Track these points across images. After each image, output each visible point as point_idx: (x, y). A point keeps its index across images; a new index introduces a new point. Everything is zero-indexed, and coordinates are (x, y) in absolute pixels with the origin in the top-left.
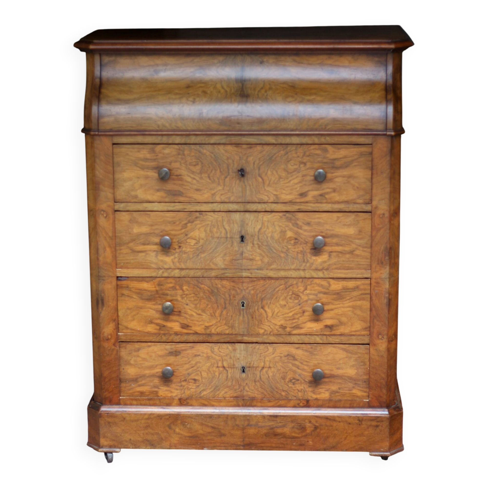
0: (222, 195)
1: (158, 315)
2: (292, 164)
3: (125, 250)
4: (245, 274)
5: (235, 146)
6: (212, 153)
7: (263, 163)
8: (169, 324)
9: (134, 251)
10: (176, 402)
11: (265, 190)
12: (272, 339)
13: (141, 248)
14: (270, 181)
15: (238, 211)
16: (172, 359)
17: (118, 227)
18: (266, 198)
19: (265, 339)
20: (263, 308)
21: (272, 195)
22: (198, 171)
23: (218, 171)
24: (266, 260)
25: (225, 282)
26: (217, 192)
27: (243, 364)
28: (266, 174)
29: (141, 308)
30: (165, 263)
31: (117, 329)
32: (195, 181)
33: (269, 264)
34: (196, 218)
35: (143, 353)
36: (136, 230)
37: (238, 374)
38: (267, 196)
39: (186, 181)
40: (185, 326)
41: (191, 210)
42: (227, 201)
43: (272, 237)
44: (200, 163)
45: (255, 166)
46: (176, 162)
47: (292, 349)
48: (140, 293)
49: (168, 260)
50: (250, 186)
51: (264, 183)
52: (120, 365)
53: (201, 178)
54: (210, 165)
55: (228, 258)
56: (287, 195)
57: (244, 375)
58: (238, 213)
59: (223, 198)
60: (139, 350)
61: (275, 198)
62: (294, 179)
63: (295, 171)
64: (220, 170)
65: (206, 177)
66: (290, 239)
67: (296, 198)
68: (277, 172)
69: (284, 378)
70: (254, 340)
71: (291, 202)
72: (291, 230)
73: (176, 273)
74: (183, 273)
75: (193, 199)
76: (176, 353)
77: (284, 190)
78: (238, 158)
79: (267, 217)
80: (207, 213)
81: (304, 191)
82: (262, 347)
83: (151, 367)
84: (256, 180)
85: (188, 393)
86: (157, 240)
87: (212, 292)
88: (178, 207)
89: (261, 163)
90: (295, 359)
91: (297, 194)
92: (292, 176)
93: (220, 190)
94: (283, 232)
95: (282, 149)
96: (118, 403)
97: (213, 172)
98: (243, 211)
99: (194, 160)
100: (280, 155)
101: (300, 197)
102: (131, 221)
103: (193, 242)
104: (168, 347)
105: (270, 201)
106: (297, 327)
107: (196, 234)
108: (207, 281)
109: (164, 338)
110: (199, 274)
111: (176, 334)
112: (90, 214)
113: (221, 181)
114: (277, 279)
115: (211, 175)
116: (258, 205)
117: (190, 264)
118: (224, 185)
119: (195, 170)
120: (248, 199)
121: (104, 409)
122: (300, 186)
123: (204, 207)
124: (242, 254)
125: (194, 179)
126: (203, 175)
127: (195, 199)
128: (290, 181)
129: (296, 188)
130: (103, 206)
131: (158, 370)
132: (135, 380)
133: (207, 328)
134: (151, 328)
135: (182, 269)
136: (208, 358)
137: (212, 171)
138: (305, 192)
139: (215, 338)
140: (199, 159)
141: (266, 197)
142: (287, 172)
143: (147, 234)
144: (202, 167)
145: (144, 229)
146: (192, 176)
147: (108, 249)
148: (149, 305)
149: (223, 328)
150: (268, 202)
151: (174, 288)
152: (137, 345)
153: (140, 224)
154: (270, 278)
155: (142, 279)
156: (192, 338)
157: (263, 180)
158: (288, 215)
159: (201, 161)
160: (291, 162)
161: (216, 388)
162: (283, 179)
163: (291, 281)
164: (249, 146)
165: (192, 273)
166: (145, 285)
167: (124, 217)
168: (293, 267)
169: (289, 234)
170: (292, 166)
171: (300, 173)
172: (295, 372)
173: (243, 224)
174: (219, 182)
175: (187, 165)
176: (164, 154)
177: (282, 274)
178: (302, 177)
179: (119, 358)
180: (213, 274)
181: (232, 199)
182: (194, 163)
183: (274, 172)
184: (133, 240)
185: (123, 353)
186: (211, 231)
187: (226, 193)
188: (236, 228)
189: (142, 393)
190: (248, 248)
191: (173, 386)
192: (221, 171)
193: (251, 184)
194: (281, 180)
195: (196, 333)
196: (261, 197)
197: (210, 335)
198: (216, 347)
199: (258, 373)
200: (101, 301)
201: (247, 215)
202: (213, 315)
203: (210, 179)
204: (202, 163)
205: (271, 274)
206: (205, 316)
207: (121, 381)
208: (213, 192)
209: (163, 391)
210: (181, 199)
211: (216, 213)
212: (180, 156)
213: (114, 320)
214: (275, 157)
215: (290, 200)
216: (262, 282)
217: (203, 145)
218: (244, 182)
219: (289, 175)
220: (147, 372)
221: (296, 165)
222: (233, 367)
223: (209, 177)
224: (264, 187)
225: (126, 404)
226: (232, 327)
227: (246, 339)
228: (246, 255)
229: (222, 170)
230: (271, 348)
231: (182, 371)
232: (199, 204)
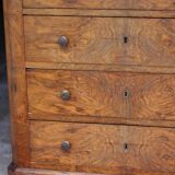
1: (58, 100)
3: (31, 47)
4: (127, 69)
8: (68, 108)
9: (39, 48)
10: (73, 168)
12: (149, 123)
13: (44, 45)
16: (70, 135)
17: (26, 28)
18: (145, 7)
19: (143, 122)
20: (142, 97)
21: (151, 4)
24: (145, 58)
25: (111, 76)
27: (126, 141)
29: (45, 93)
30: (64, 58)
31: (27, 109)
33: (147, 61)
35: (47, 129)
36: (40, 31)
37: (122, 149)
40: (79, 110)
43: (150, 39)
47: (165, 132)
48: (44, 81)
49: (66, 56)
52: (29, 138)
55: (113, 56)
56: (163, 3)
57: (126, 151)
58: (122, 18)
59: (110, 5)
60: (44, 127)
61: (153, 6)
66: (165, 40)
67: (171, 7)
69: (158, 155)
70: (134, 123)
71: (166, 10)
72: (166, 33)
73: (72, 67)
74: (78, 67)
75: (85, 6)
76: (73, 131)
79: (145, 22)
82: (141, 129)
83: (52, 141)
85: (83, 162)
86: (56, 39)
87: (101, 83)
88: (73, 12)
90: (167, 140)
91: (171, 3)
94: (159, 35)
96: (29, 167)
101: (174, 6)
102: (35, 24)
103: (86, 42)
104: (66, 125)
105: (148, 9)
106: (170, 114)
107: (88, 35)
108: (97, 74)
109: (64, 119)
110: (90, 68)
111: (73, 115)
112: (5, 17)
114: (154, 74)
117: (83, 60)
120: (130, 7)
121: (18, 170)
123: (94, 13)
124: (125, 52)
130: (14, 11)
131: (59, 143)
132: (42, 150)
133: (97, 111)
134: (53, 110)
135: (77, 64)
136: (98, 135)
139: (103, 120)
141: (145, 5)
143: (49, 34)
145: (47, 30)
147: (19, 47)
148: (51, 91)
149: (110, 112)
151: (71, 79)
152: (43, 123)
153: (44, 26)
154: (149, 73)
155: (46, 70)
156: (85, 119)
158: (164, 21)
161: (105, 160)
163: (165, 76)
165: (85, 67)
166: (48, 76)
167: (31, 20)
168: (167, 64)
169: (165, 37)
172: (167, 150)
173: (126, 27)
177: (159, 70)
179: (29, 133)
180: (102, 68)
181: (117, 6)
184: (38, 39)
185: (32, 129)
186: (100, 34)
188: (120, 30)
189: (47, 160)
190: (130, 48)
191: (71, 155)
195: (88, 116)
196: (141, 5)
197: (100, 117)
198: (104, 127)
199: (137, 149)
200: (15, 87)
201: (130, 20)
202: (102, 102)
205: (149, 70)
206: (95, 103)
207: (31, 150)
209: (63, 159)
210: (76, 6)
211: (104, 18)
213: (25, 103)
216: (141, 76)
220: (51, 144)
222: (117, 143)
225: (35, 168)
226: (117, 112)
227: (128, 122)
228: (128, 53)
230: (148, 131)
231: (77, 144)
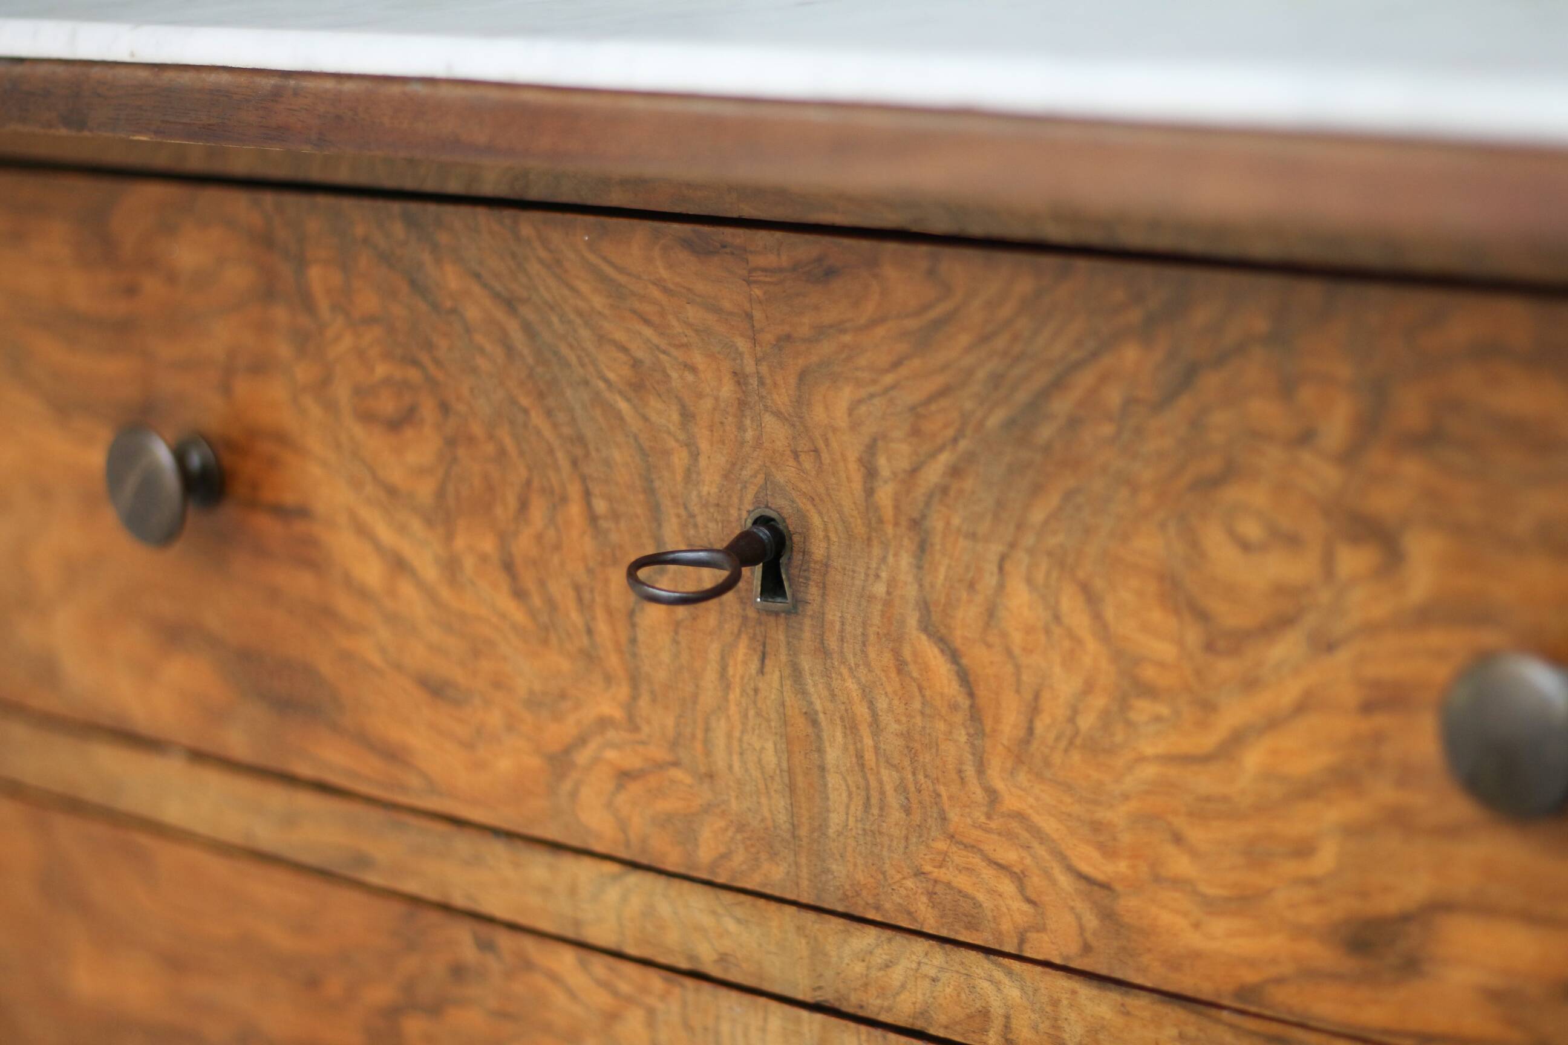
0: (624, 777)
2: (1252, 529)
5: (687, 244)
6: (510, 304)
7: (955, 472)
11: (993, 796)
14: (1034, 709)
15: (766, 987)
18: (1003, 906)
21: (1064, 881)
22: (425, 491)
23: (575, 510)
26: (582, 741)
28: (991, 613)
32: (407, 589)
34: (458, 972)
38: (1019, 878)
39: (349, 583)
41: (411, 886)
42: (673, 861)
44: (428, 410)
45: (885, 495)
46: (260, 367)
50: (851, 728)
51: (975, 715)
53: (451, 567)
54: (504, 434)
56: (1212, 906)
58: (777, 1015)
59: (640, 819)
61: (1092, 921)
62: (1273, 723)
63: (1283, 622)
64: (587, 494)
65: (484, 558)
67: (1310, 974)
68: (1091, 597)
75: (414, 781)
77: (1178, 839)
78: (728, 390)
80: (529, 945)
81: (1391, 905)
84: (901, 666)
89: (934, 473)
91: (1311, 915)
92: (1250, 684)
93: (604, 723)
95: (1135, 316)
97: (538, 513)
98: (809, 998)
99: (381, 370)
100: (1114, 396)
101: (1349, 964)
105: (1041, 946)
113: (602, 627)
115: (523, 545)
116: (937, 958)
118: (635, 680)
119: (396, 475)
122: (1352, 831)
125: (399, 565)
126: (460, 542)
127: (432, 787)
128: (1237, 740)
129: (1304, 849)
137: (524, 505)
138: (1406, 918)
140: (415, 363)
141: (1007, 887)
142: (1202, 616)
144: (451, 442)
146: (385, 533)
150: (1028, 953)
157: (964, 677)
159: (432, 383)
160: (1233, 493)
162: (1164, 710)
164: (806, 247)
170: (1246, 546)
171: (1343, 656)
174: (590, 632)
175: (331, 406)
176: (172, 278)
178: (1368, 708)
182: (387, 405)
183: (1070, 604)
187: (660, 766)
192: (593, 518)
193: (862, 710)
194: (1143, 709)
196: (962, 881)
203: (519, 594)
204: (445, 408)
208: (558, 733)
211: (599, 965)
212: (280, 314)
214: (1062, 406)
215: (1250, 977)
217: (432, 208)
218: (796, 673)
219: (1225, 667)
221: (1292, 541)
223: (509, 567)
224: (981, 769)
229: (600, 506)
232: (463, 843)
